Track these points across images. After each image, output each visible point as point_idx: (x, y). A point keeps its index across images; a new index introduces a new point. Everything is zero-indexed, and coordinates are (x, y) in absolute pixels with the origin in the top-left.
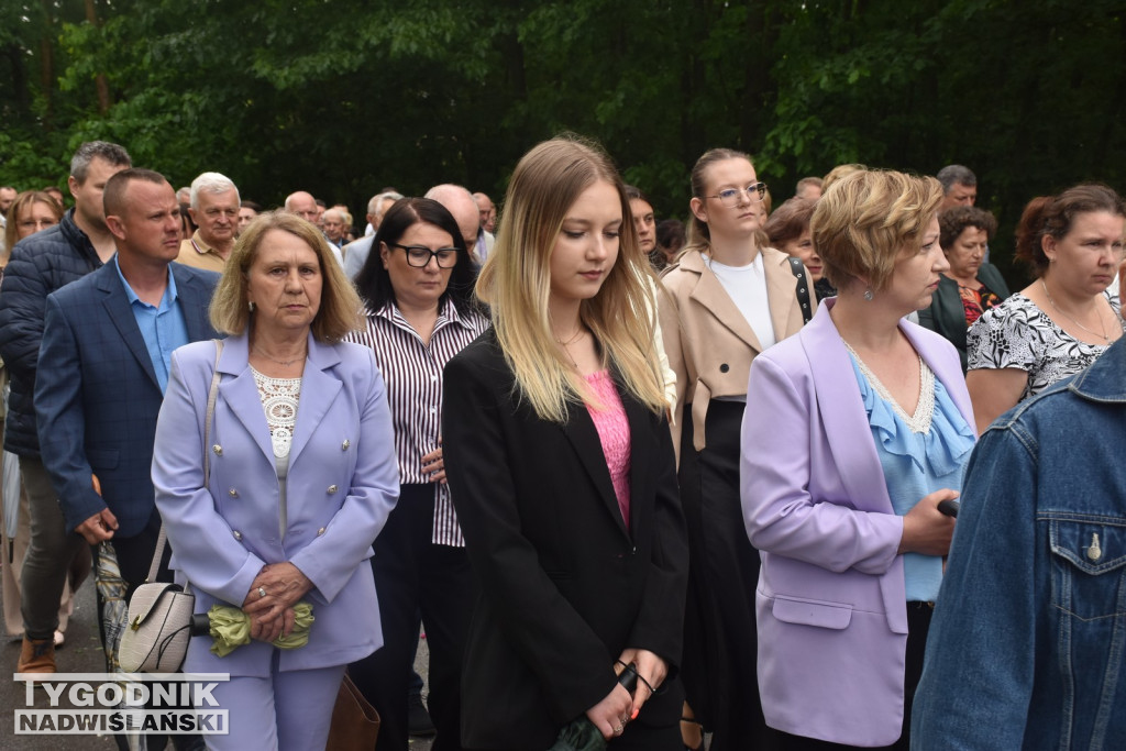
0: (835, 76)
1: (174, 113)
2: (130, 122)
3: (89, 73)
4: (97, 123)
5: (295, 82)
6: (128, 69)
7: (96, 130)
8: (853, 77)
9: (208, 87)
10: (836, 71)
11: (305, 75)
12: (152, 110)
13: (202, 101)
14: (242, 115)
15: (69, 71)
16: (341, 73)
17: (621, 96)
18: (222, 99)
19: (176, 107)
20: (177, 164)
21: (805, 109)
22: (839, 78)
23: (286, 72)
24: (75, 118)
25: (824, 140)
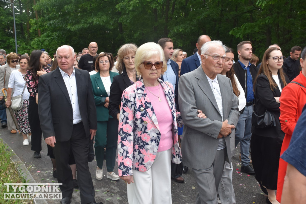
0: (177, 30)
1: (52, 37)
2: (43, 39)
3: (36, 29)
4: (37, 39)
5: (75, 30)
6: (43, 28)
7: (36, 40)
8: (181, 30)
9: (59, 31)
10: (178, 29)
11: (77, 28)
12: (48, 36)
13: (57, 34)
14: (66, 37)
15: (31, 28)
16: (84, 28)
17: (139, 33)
18: (61, 34)
19: (52, 36)
20: (54, 46)
21: (173, 36)
22: (178, 30)
23: (73, 27)
24: (34, 37)
25: (176, 42)
